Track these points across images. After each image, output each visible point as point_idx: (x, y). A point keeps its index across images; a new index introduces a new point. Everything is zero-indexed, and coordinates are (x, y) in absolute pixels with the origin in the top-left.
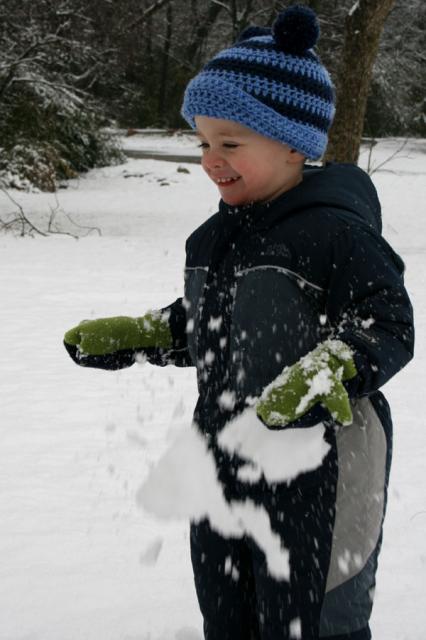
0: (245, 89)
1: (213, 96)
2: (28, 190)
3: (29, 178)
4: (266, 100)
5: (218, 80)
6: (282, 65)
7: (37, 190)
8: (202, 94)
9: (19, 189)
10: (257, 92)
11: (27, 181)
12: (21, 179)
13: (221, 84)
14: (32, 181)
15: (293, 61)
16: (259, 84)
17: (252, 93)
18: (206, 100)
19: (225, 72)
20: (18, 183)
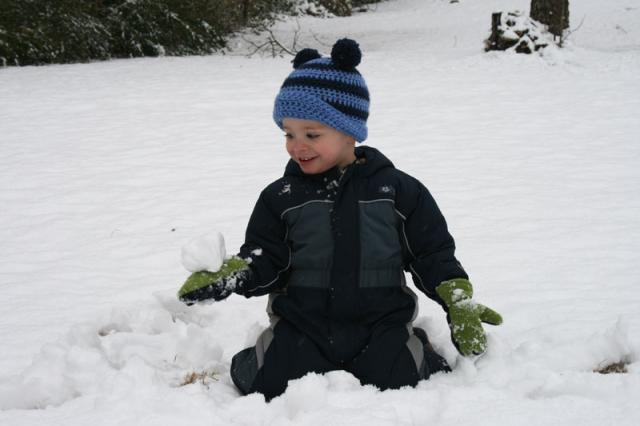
0: (322, 99)
1: (302, 105)
2: (324, 15)
3: (325, 6)
4: (337, 106)
5: (304, 94)
6: (343, 80)
7: (331, 14)
8: (293, 103)
9: (314, 15)
10: (330, 99)
11: (322, 8)
12: (317, 6)
13: (306, 97)
14: (327, 7)
15: (348, 77)
16: (332, 95)
17: (327, 101)
18: (297, 108)
19: (306, 88)
20: (314, 10)
